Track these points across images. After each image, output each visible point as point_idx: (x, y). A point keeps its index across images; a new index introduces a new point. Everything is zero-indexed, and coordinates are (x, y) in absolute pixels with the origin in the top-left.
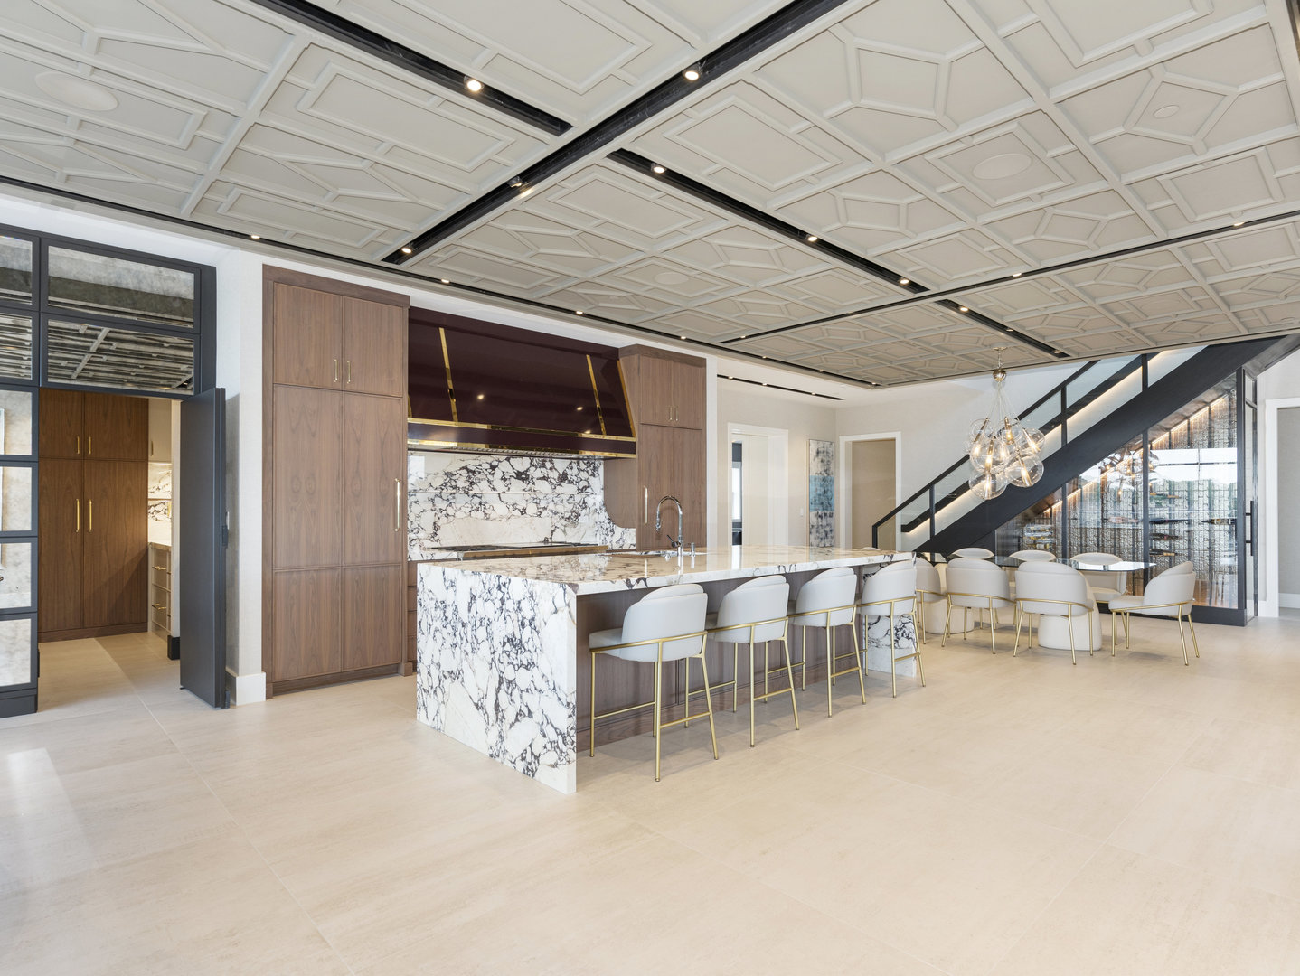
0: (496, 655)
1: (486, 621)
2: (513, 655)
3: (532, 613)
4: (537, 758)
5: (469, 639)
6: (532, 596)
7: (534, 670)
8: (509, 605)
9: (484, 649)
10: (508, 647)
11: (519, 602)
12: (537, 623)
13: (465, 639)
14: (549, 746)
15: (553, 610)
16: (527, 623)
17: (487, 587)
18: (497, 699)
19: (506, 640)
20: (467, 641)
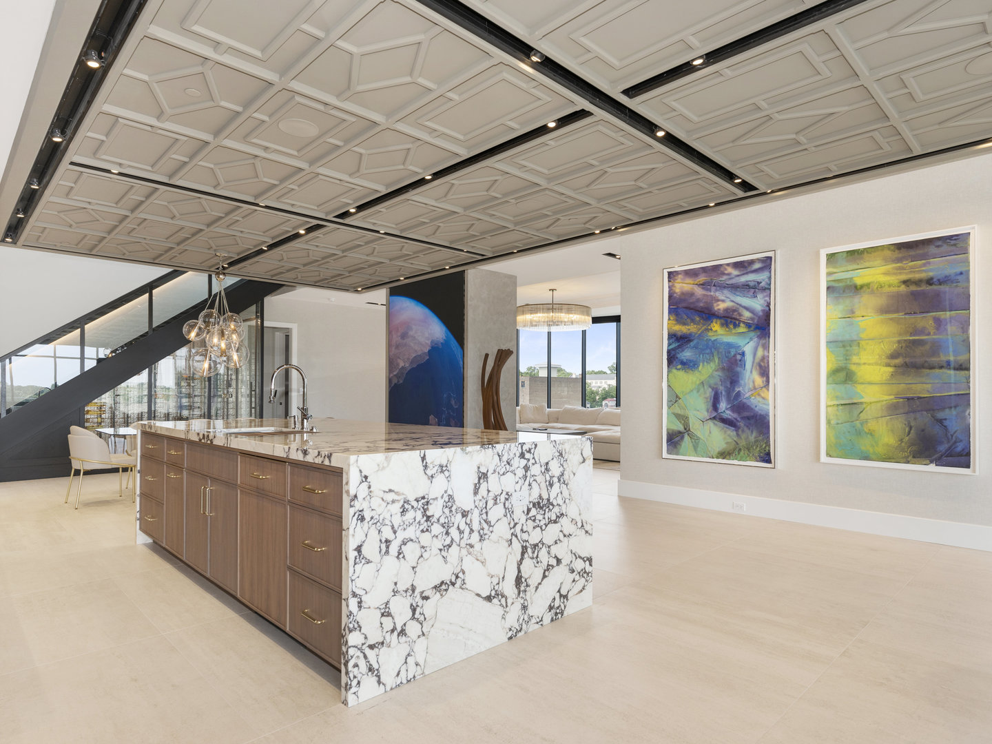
0: (518, 528)
1: (503, 496)
2: (539, 517)
3: (561, 469)
4: (566, 597)
5: (476, 526)
6: (561, 455)
7: (563, 521)
8: (536, 470)
9: (502, 529)
10: (533, 512)
11: (547, 463)
12: (566, 477)
13: (467, 530)
14: (577, 578)
15: (581, 460)
16: (555, 480)
17: (505, 458)
18: (519, 571)
19: (531, 506)
20: (472, 531)
